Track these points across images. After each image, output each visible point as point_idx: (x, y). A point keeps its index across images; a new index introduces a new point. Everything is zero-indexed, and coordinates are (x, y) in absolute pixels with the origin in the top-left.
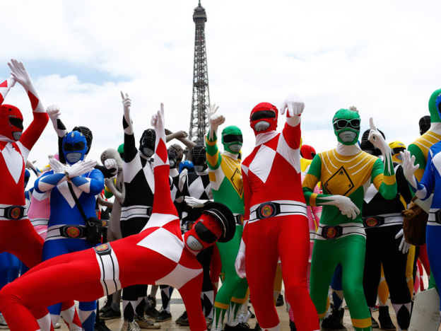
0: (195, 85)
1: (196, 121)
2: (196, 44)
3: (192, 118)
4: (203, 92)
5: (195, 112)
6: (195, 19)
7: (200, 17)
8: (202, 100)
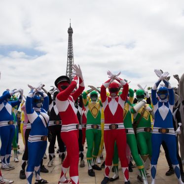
0: (68, 57)
1: (68, 70)
2: (69, 41)
3: (67, 69)
4: (71, 60)
5: (68, 67)
6: (69, 32)
7: (70, 31)
8: (71, 62)
